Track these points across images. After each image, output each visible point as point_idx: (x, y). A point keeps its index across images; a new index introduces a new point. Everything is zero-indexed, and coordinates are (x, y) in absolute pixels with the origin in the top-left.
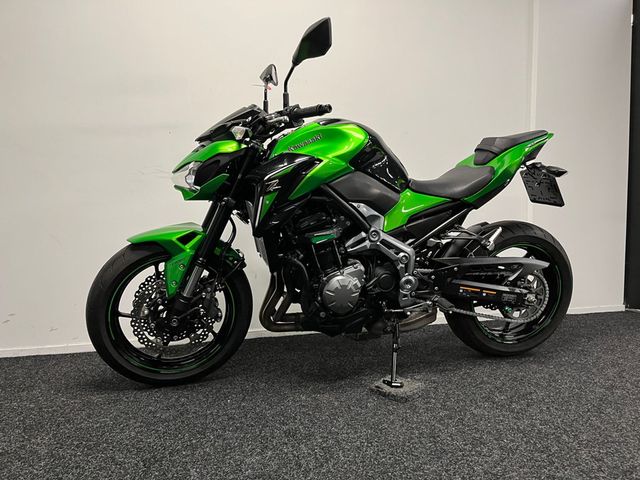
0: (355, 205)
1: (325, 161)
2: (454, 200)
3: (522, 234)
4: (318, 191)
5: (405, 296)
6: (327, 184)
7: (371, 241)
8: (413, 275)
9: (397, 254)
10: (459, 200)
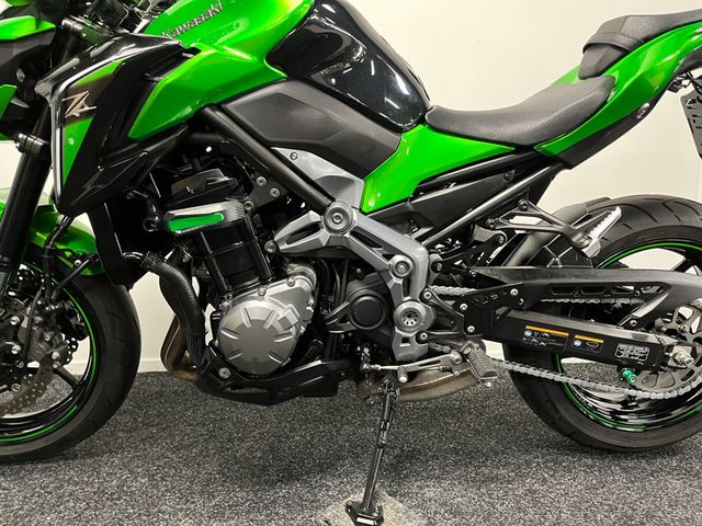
0: (285, 152)
1: (206, 52)
2: (519, 148)
3: (675, 222)
4: (199, 121)
5: (406, 340)
6: (218, 107)
7: (330, 229)
8: (423, 300)
9: (388, 257)
10: (529, 148)
